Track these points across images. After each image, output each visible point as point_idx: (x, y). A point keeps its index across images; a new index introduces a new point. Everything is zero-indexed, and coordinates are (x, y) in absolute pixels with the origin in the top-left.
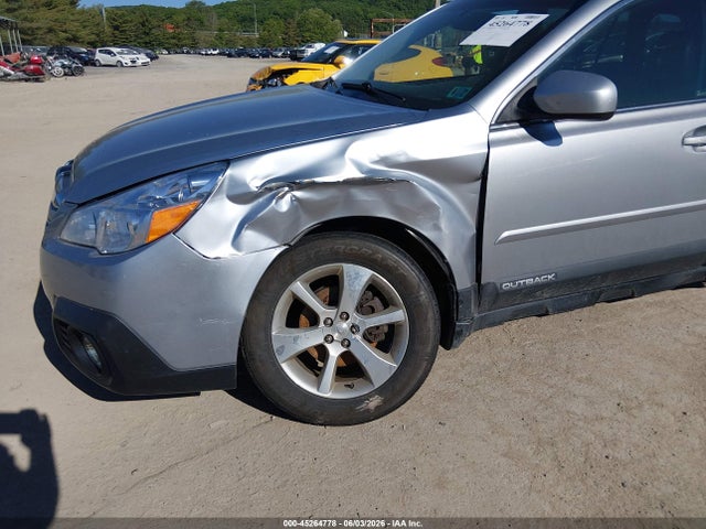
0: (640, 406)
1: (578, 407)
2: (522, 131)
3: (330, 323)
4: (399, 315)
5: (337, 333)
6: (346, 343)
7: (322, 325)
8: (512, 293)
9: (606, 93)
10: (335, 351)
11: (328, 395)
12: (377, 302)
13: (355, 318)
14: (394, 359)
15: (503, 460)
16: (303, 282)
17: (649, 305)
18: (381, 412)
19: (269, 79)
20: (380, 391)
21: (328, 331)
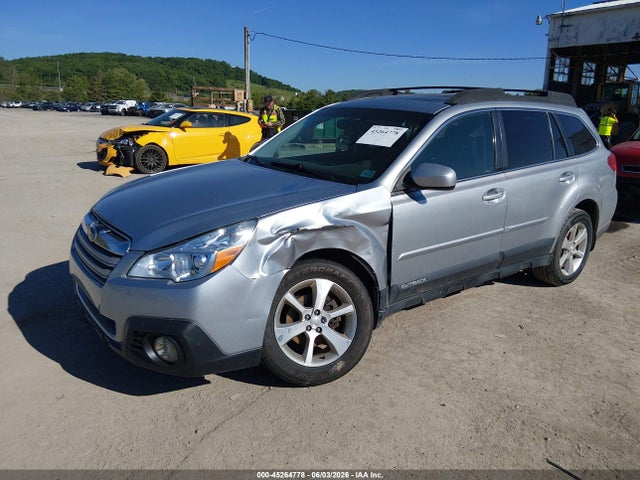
0: (480, 352)
1: (448, 356)
2: (406, 196)
3: (309, 318)
4: (350, 309)
5: (313, 324)
6: (319, 330)
7: (304, 320)
8: (406, 290)
9: (450, 175)
10: (313, 335)
11: (311, 365)
12: (334, 303)
13: (324, 313)
14: (348, 337)
15: (420, 388)
16: (291, 293)
17: (465, 297)
18: (344, 371)
19: (120, 139)
20: (343, 358)
21: (308, 323)
